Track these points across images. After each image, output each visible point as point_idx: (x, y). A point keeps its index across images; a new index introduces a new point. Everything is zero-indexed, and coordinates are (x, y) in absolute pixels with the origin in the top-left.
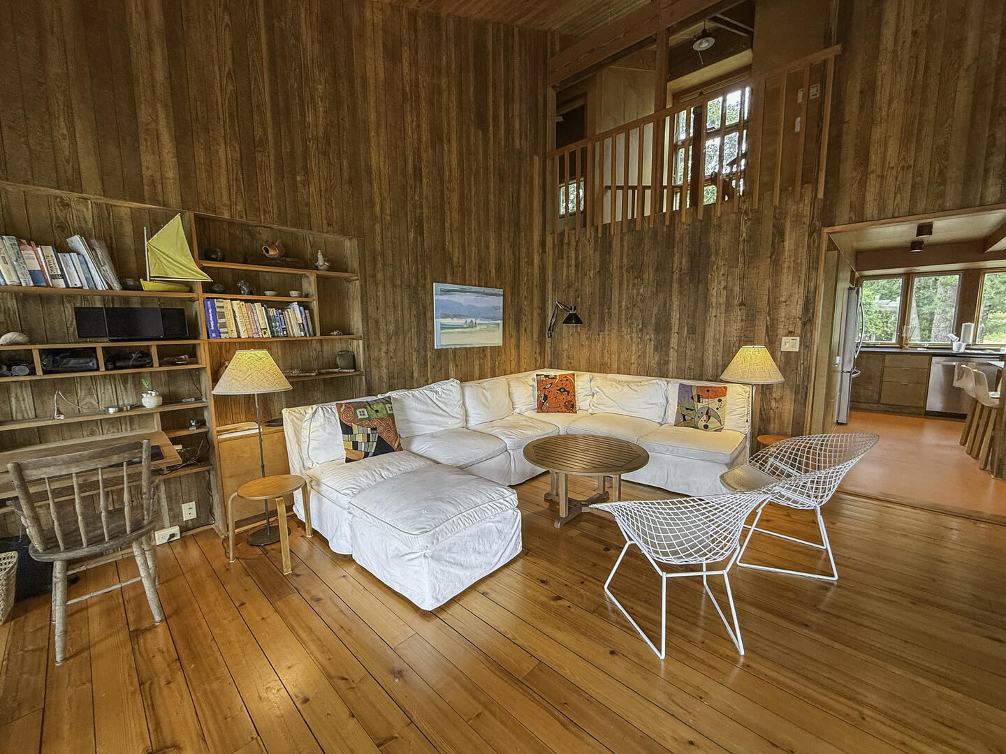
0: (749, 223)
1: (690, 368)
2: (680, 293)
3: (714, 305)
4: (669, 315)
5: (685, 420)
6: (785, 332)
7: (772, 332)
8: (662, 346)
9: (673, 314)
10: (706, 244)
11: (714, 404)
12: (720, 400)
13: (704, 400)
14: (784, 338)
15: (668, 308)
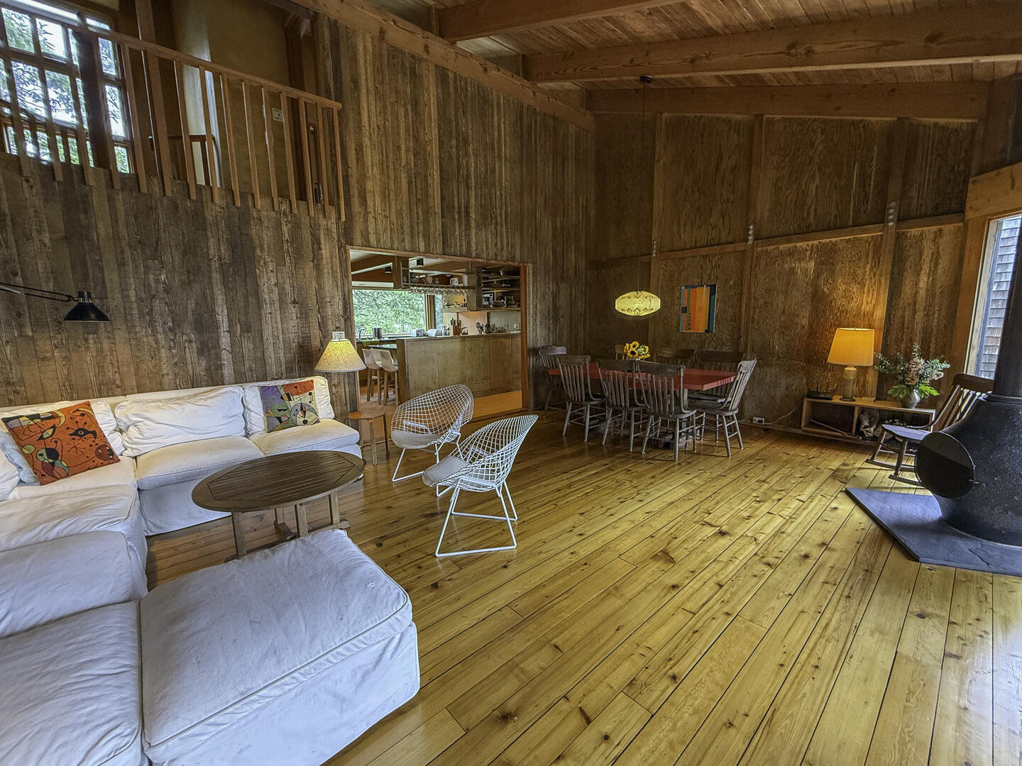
0: (290, 226)
1: (251, 370)
2: (225, 285)
3: (268, 301)
4: (214, 310)
5: (281, 422)
6: (334, 328)
7: (324, 327)
8: (208, 349)
9: (219, 309)
10: (247, 235)
11: (305, 398)
12: (310, 394)
13: (295, 397)
14: (333, 333)
15: (209, 302)
